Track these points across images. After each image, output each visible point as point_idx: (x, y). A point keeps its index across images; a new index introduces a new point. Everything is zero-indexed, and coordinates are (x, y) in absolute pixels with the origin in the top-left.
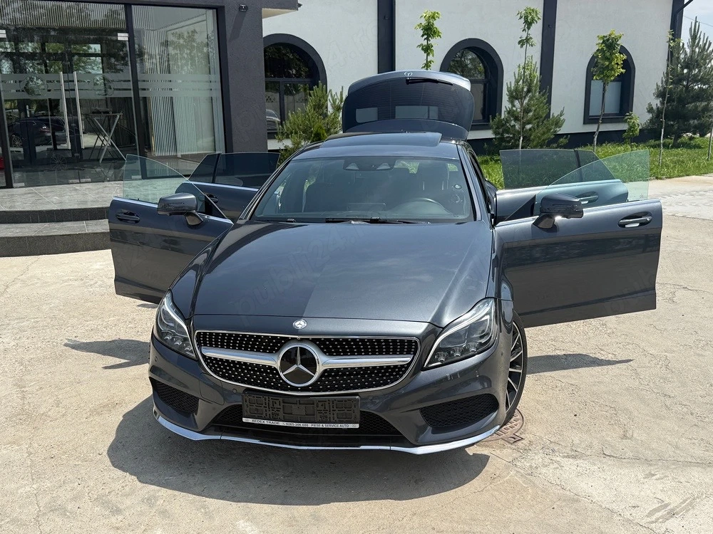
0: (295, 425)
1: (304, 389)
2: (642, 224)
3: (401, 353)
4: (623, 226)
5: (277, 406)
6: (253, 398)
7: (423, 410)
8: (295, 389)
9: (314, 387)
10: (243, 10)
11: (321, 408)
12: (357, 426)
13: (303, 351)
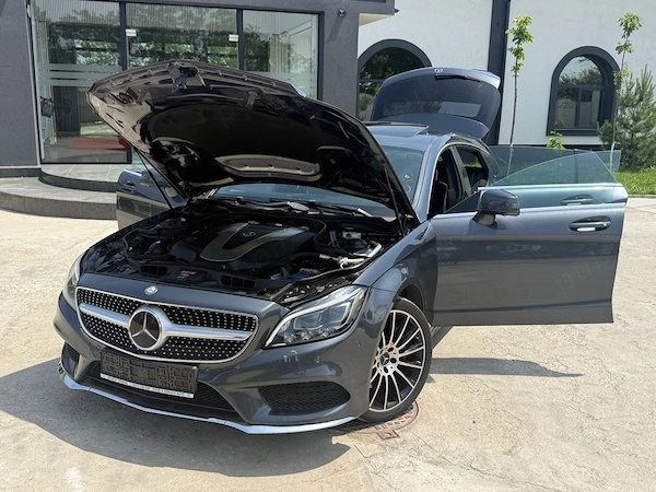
0: (139, 386)
1: (150, 353)
2: (598, 229)
3: (241, 329)
4: (575, 229)
5: (125, 366)
6: (109, 356)
7: (262, 390)
8: (142, 352)
9: (158, 353)
10: (341, 15)
11: (161, 373)
12: (192, 396)
13: (150, 317)
